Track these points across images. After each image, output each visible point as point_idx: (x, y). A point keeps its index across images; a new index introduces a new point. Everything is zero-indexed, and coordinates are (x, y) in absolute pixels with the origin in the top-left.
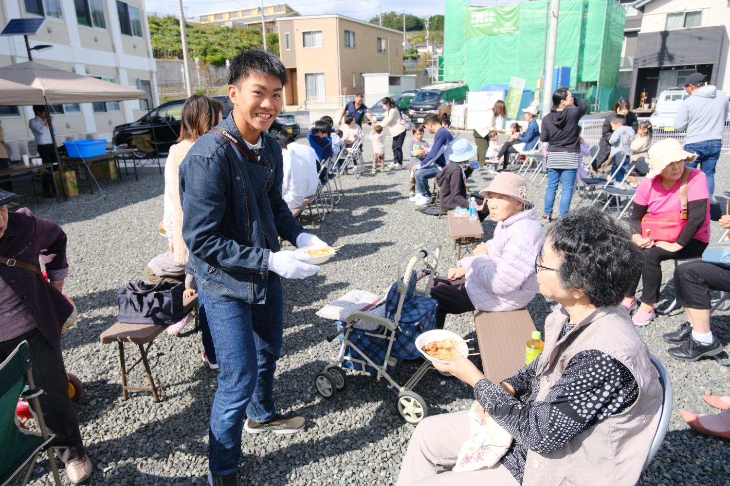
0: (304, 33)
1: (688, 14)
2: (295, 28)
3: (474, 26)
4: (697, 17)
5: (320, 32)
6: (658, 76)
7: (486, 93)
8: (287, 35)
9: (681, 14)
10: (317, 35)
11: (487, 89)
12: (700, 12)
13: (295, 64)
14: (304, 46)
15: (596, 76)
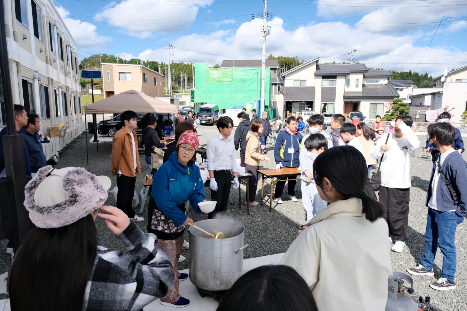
0: (119, 73)
1: (301, 81)
2: (114, 70)
3: (211, 77)
4: (304, 82)
5: (131, 73)
6: (292, 105)
7: (234, 110)
8: (108, 73)
9: (298, 80)
10: (127, 74)
11: (235, 108)
12: (305, 80)
13: (114, 89)
14: (119, 80)
15: (268, 103)
